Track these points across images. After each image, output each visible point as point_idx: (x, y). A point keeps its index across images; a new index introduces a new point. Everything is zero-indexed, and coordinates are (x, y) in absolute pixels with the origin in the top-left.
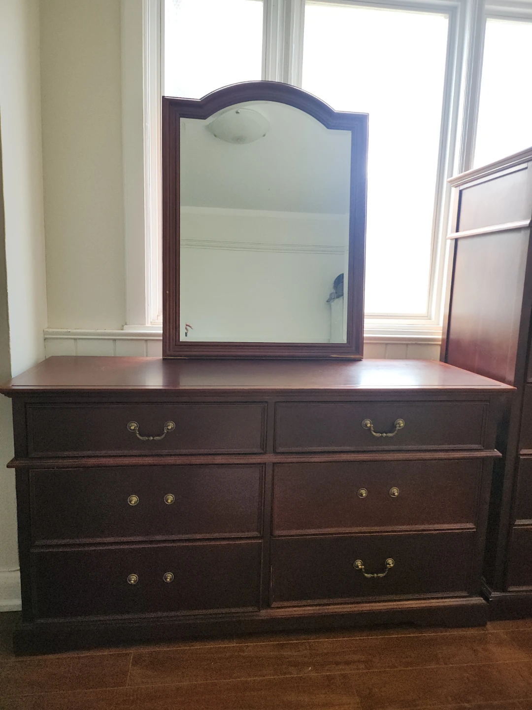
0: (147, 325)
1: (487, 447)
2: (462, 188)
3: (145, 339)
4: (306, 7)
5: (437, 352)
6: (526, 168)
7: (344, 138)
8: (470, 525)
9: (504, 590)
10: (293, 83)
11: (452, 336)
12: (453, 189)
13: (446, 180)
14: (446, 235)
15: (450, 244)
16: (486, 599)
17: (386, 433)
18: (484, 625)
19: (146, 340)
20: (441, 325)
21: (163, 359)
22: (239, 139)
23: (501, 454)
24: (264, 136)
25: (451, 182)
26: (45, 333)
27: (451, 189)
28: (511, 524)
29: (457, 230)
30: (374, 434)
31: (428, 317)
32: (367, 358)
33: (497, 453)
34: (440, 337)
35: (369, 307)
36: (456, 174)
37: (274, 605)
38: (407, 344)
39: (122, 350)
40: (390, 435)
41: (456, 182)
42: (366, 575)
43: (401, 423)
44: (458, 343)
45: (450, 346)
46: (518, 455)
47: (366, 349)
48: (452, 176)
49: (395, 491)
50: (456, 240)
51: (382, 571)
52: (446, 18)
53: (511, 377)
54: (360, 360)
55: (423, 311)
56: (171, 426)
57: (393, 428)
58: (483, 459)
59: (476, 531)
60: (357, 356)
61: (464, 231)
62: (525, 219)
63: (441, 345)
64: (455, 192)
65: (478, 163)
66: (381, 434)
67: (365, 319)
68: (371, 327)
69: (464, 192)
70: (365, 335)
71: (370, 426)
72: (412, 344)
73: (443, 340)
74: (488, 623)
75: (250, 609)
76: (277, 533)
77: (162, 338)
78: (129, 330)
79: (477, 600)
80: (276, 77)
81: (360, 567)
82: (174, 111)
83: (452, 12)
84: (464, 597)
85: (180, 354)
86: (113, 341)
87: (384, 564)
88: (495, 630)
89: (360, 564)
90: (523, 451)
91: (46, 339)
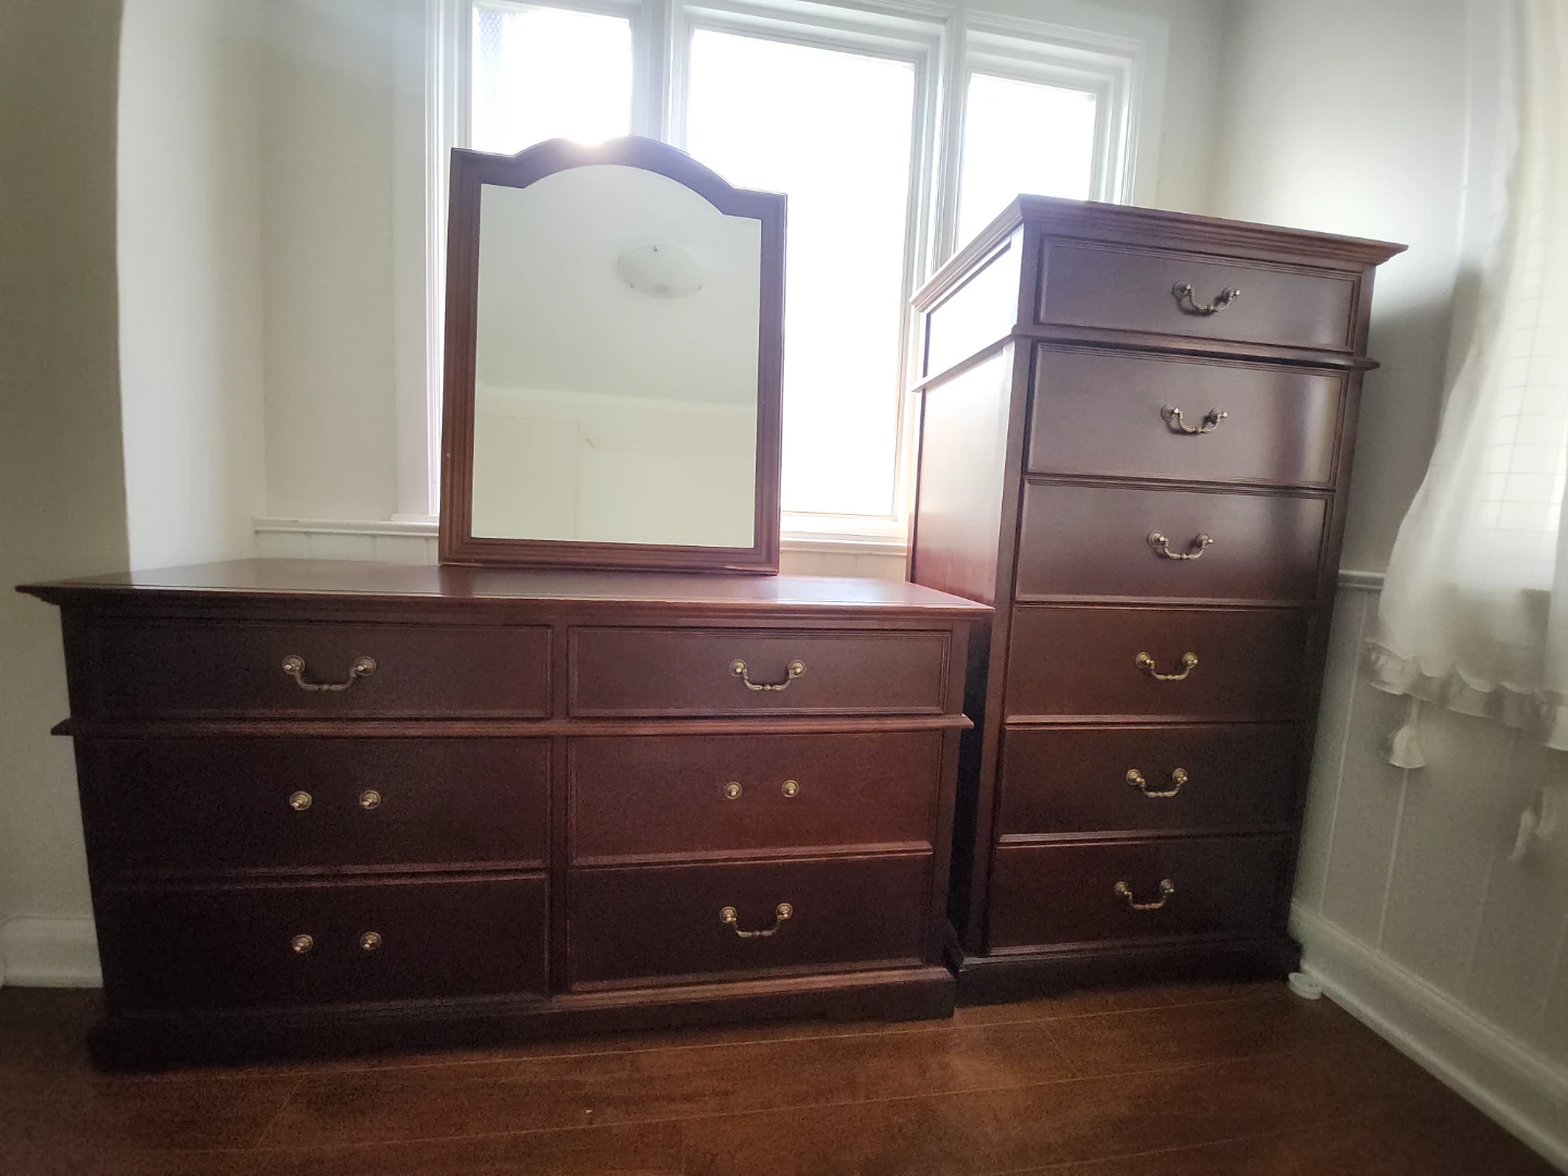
0: (430, 515)
1: (949, 710)
2: (929, 309)
5: (902, 567)
8: (926, 845)
9: (983, 953)
11: (920, 545)
12: (920, 314)
15: (917, 399)
16: (954, 970)
17: (772, 685)
18: (951, 1014)
21: (441, 566)
22: (662, 290)
23: (972, 723)
24: (700, 288)
26: (258, 522)
28: (994, 841)
29: (925, 374)
30: (748, 684)
31: (892, 517)
32: (786, 571)
33: (967, 722)
34: (905, 545)
37: (577, 987)
40: (778, 688)
41: (921, 301)
42: (740, 933)
43: (799, 668)
45: (917, 557)
46: (1003, 723)
47: (784, 559)
49: (791, 787)
50: (924, 390)
51: (768, 927)
52: (909, 69)
54: (773, 574)
55: (886, 510)
56: (366, 664)
57: (783, 675)
58: (943, 731)
59: (933, 855)
60: (768, 569)
61: (931, 372)
63: (908, 556)
64: (922, 319)
66: (763, 685)
71: (741, 673)
73: (909, 548)
74: (957, 1012)
75: (530, 996)
76: (579, 861)
77: (437, 535)
78: (398, 521)
79: (939, 973)
81: (729, 919)
82: (471, 172)
83: (920, 60)
84: (915, 967)
85: (468, 556)
86: (369, 538)
87: (774, 913)
88: (967, 1023)
89: (729, 914)
90: (1011, 719)
91: (257, 532)
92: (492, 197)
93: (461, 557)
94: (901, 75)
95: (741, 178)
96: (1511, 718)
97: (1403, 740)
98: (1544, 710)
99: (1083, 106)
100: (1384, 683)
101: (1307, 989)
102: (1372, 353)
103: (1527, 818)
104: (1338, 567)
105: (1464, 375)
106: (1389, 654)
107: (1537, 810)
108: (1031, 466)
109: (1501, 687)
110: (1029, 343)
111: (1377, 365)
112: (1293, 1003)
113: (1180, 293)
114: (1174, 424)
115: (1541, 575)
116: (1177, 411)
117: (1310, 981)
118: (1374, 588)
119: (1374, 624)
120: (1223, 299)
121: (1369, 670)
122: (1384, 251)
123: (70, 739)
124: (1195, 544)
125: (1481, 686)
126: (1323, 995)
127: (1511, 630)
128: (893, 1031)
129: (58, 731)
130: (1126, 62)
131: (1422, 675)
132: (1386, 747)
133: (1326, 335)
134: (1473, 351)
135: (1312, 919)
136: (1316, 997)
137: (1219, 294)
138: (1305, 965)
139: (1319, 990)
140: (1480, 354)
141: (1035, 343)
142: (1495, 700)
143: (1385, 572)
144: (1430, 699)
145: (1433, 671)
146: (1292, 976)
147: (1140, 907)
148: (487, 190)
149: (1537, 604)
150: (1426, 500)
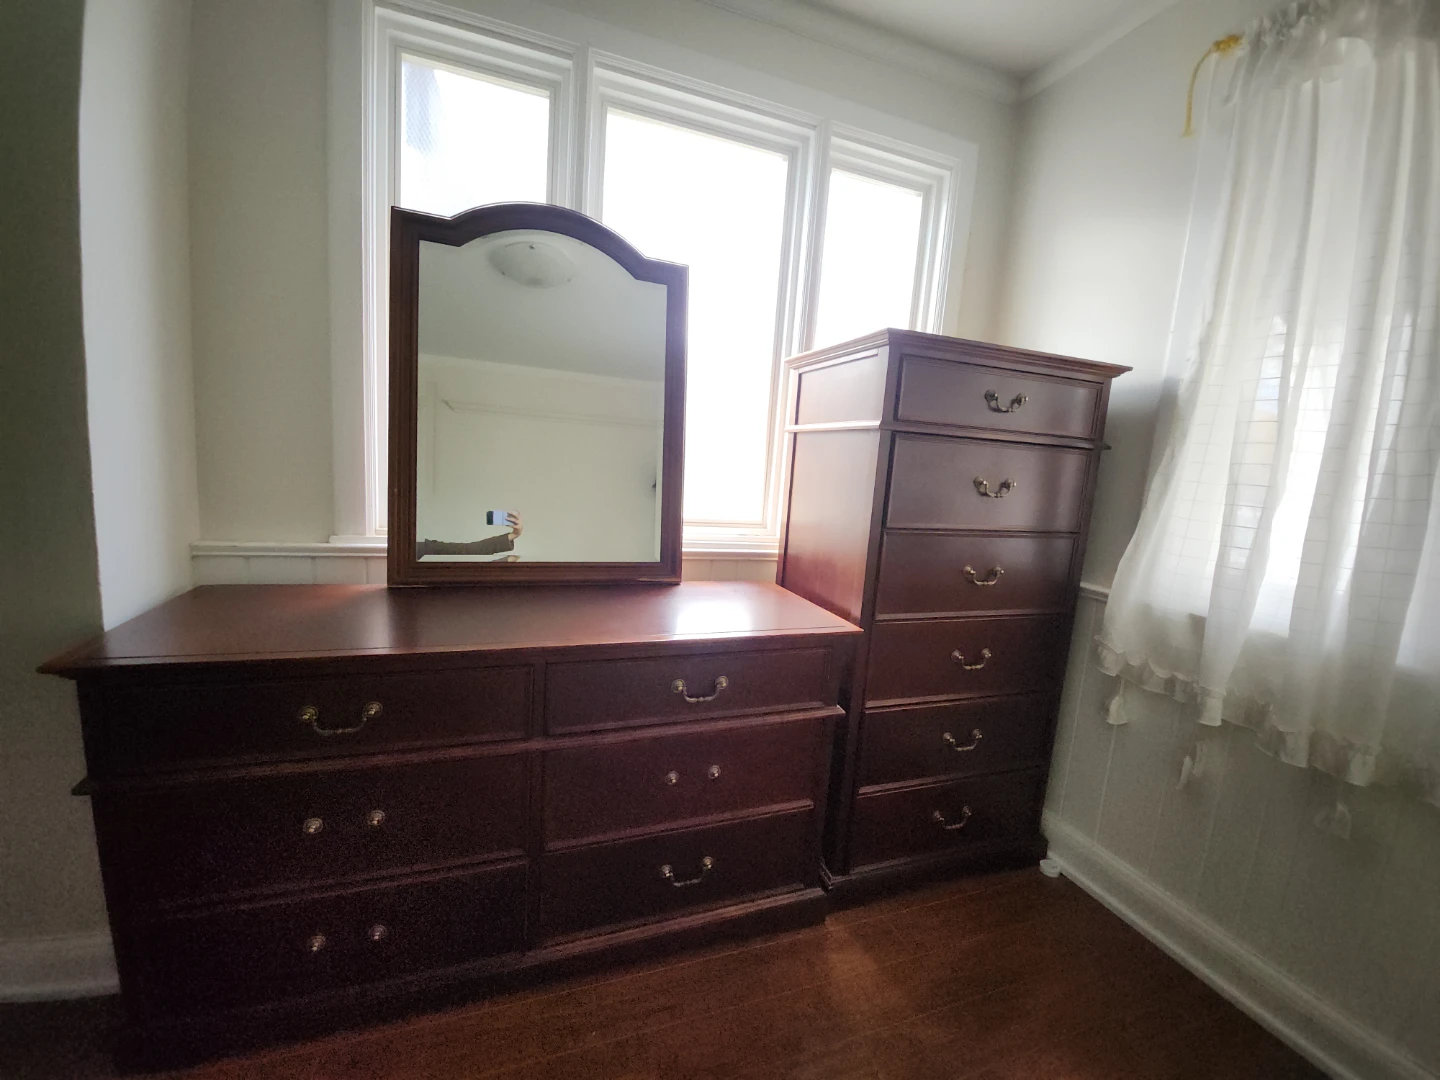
0: (368, 535)
1: (828, 703)
2: (801, 371)
3: (364, 556)
4: (609, 116)
5: (773, 570)
6: (876, 355)
7: (658, 293)
8: (809, 802)
9: (844, 871)
10: (589, 212)
11: (790, 551)
12: (792, 371)
13: (784, 359)
14: (784, 426)
15: (789, 439)
16: (825, 888)
17: (703, 697)
18: (824, 921)
19: (366, 558)
20: (778, 536)
21: (389, 589)
22: (535, 282)
23: (844, 712)
25: (789, 362)
26: (193, 548)
27: (789, 372)
28: (854, 793)
29: (797, 423)
30: (688, 699)
31: (763, 525)
32: (687, 580)
33: (839, 710)
34: (777, 551)
35: (689, 510)
36: (795, 354)
37: (547, 943)
38: (737, 561)
39: (324, 574)
40: (709, 698)
41: (795, 363)
42: (675, 884)
43: (723, 682)
44: (797, 559)
45: (787, 564)
46: (863, 710)
47: (686, 568)
48: (790, 355)
49: (715, 771)
50: (795, 434)
51: (698, 876)
52: (784, 160)
53: (856, 610)
54: (677, 584)
55: (758, 519)
56: (374, 709)
57: (713, 688)
58: (824, 719)
59: (814, 808)
60: (674, 580)
61: (804, 423)
62: (875, 419)
63: (778, 562)
64: (794, 375)
65: (821, 342)
66: (697, 698)
67: (684, 528)
68: (693, 538)
69: (803, 376)
70: (684, 550)
71: (682, 691)
72: (742, 561)
73: (779, 555)
74: (828, 918)
75: (511, 955)
76: (551, 846)
77: (386, 555)
78: (338, 542)
79: (814, 892)
80: (565, 202)
81: (668, 875)
82: (410, 230)
83: (791, 153)
84: (801, 890)
85: (416, 580)
86: (310, 560)
87: (700, 866)
88: (834, 926)
89: (667, 871)
90: (869, 704)
91: (194, 557)
92: (429, 253)
93: (411, 580)
94: (776, 165)
95: (649, 248)
96: (1179, 696)
97: (1115, 705)
98: (1199, 699)
99: (912, 201)
100: (1107, 669)
101: (1053, 871)
102: (1107, 440)
103: (1187, 760)
104: (1079, 581)
105: (1161, 469)
106: (1109, 649)
107: (1193, 758)
108: (888, 525)
109: (1173, 676)
110: (889, 433)
111: (1109, 448)
112: (1043, 881)
113: (990, 397)
114: (982, 490)
115: (1201, 605)
116: (985, 482)
117: (1053, 865)
118: (1102, 600)
119: (1099, 627)
120: (1018, 401)
121: (1096, 658)
122: (1119, 370)
123: (87, 798)
124: (992, 574)
125: (1162, 673)
126: (1061, 874)
127: (1180, 638)
128: (785, 939)
129: (76, 791)
130: (946, 174)
131: (1128, 664)
132: (1104, 709)
133: (1077, 426)
134: (1168, 452)
135: (1057, 823)
136: (1056, 876)
137: (1014, 397)
138: (1050, 854)
139: (1058, 870)
140: (1173, 457)
141: (894, 435)
142: (1170, 683)
143: (1110, 587)
144: (1130, 679)
145: (1135, 662)
146: (1042, 862)
147: (949, 827)
148: (425, 248)
149: (1198, 624)
150: (1137, 545)
